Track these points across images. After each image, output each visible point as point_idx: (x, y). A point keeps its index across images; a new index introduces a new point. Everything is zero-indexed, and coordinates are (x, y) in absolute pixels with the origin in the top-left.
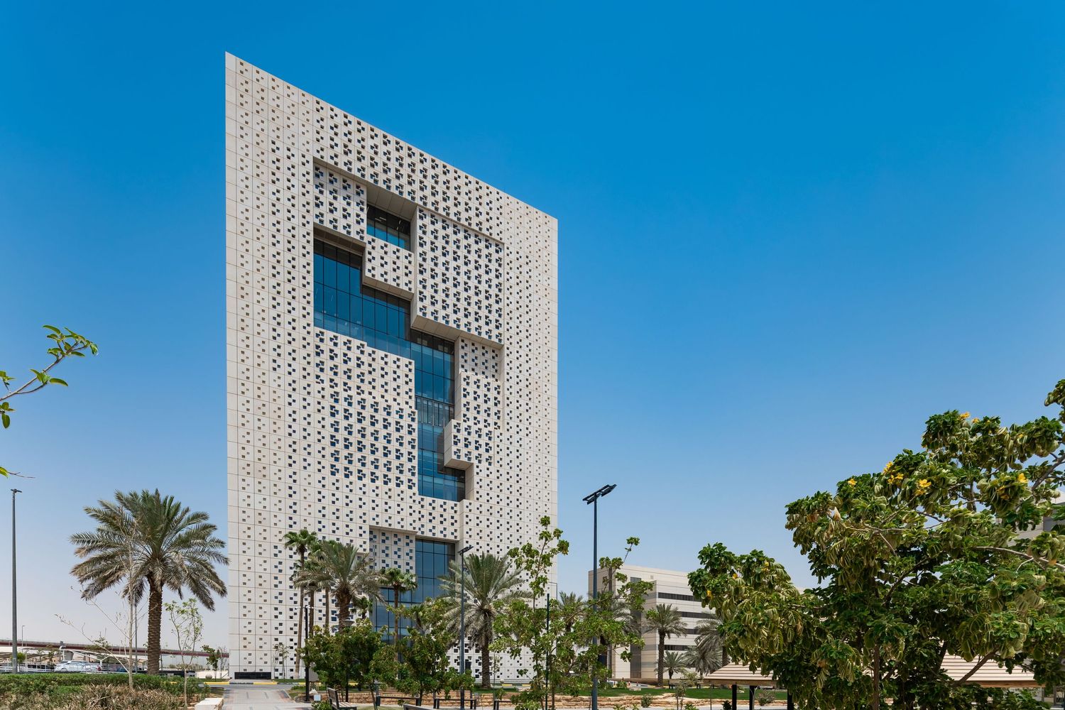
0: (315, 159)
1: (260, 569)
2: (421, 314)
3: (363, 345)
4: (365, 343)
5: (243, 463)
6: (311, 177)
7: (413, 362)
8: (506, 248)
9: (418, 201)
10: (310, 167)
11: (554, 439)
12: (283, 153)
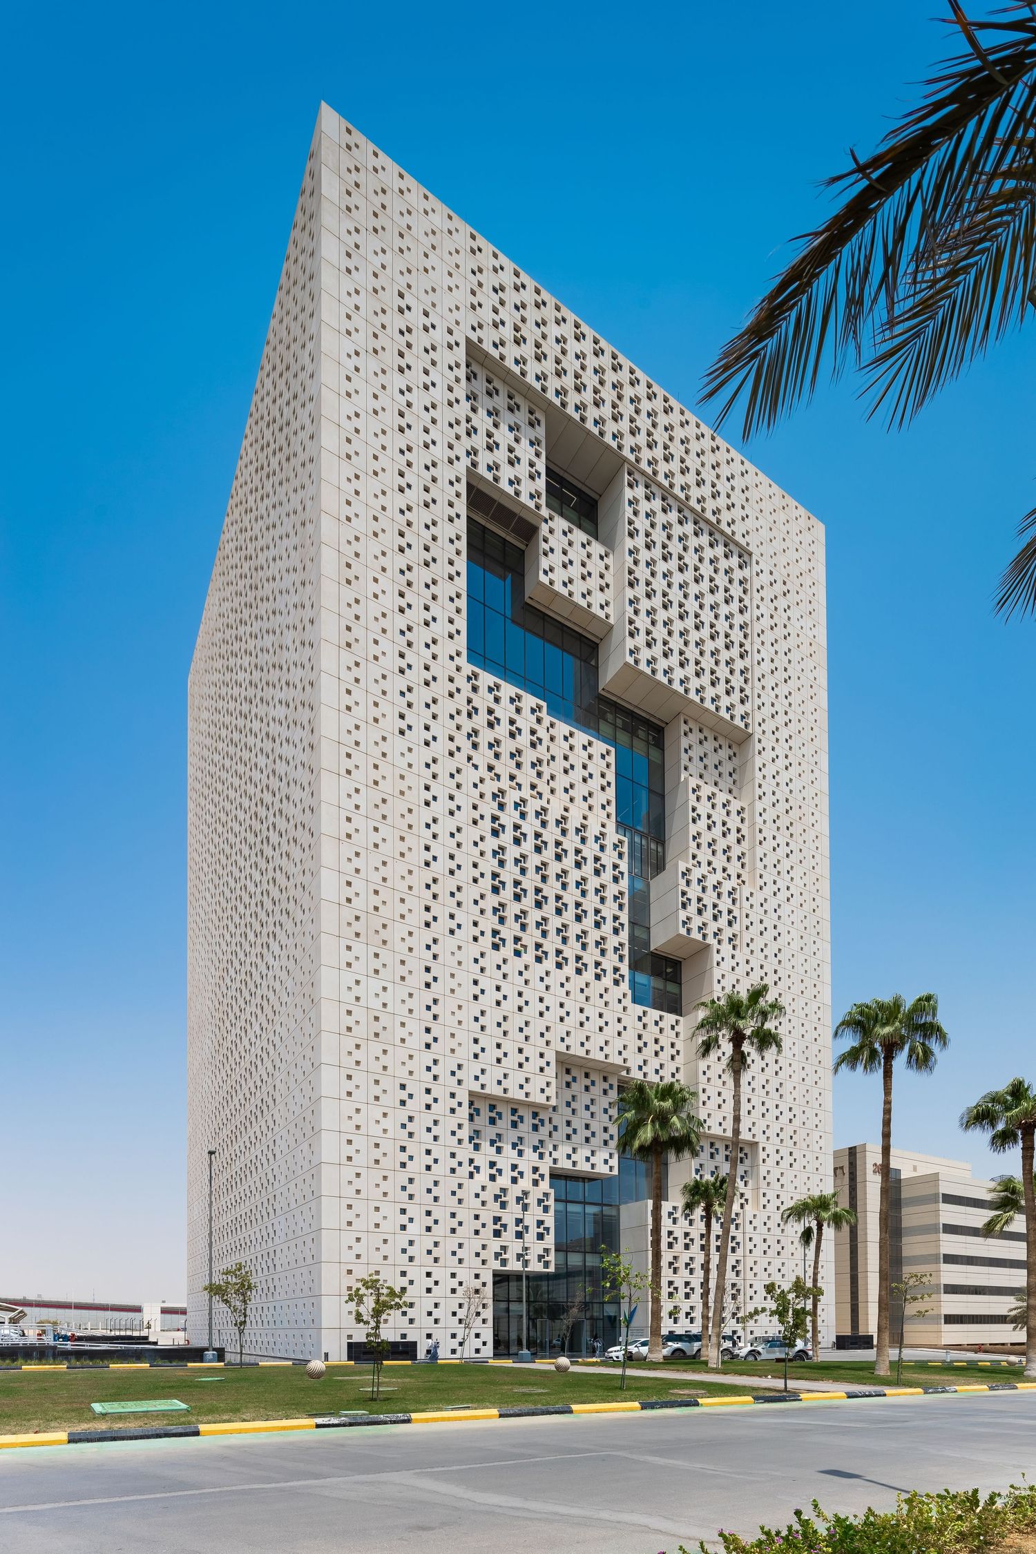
0: (468, 341)
1: (376, 1130)
2: (631, 660)
3: (540, 707)
4: (544, 704)
5: (348, 914)
6: (462, 373)
7: (613, 750)
8: (754, 562)
9: (626, 452)
10: (460, 354)
11: (825, 912)
12: (415, 319)
